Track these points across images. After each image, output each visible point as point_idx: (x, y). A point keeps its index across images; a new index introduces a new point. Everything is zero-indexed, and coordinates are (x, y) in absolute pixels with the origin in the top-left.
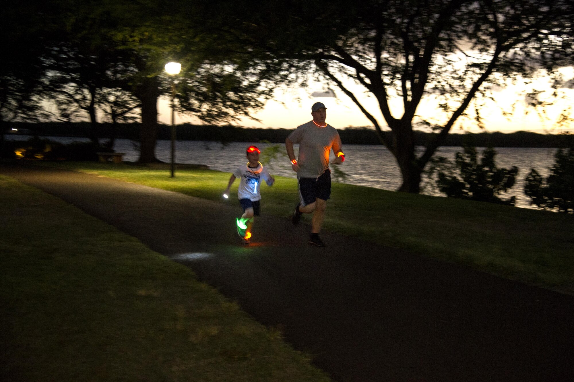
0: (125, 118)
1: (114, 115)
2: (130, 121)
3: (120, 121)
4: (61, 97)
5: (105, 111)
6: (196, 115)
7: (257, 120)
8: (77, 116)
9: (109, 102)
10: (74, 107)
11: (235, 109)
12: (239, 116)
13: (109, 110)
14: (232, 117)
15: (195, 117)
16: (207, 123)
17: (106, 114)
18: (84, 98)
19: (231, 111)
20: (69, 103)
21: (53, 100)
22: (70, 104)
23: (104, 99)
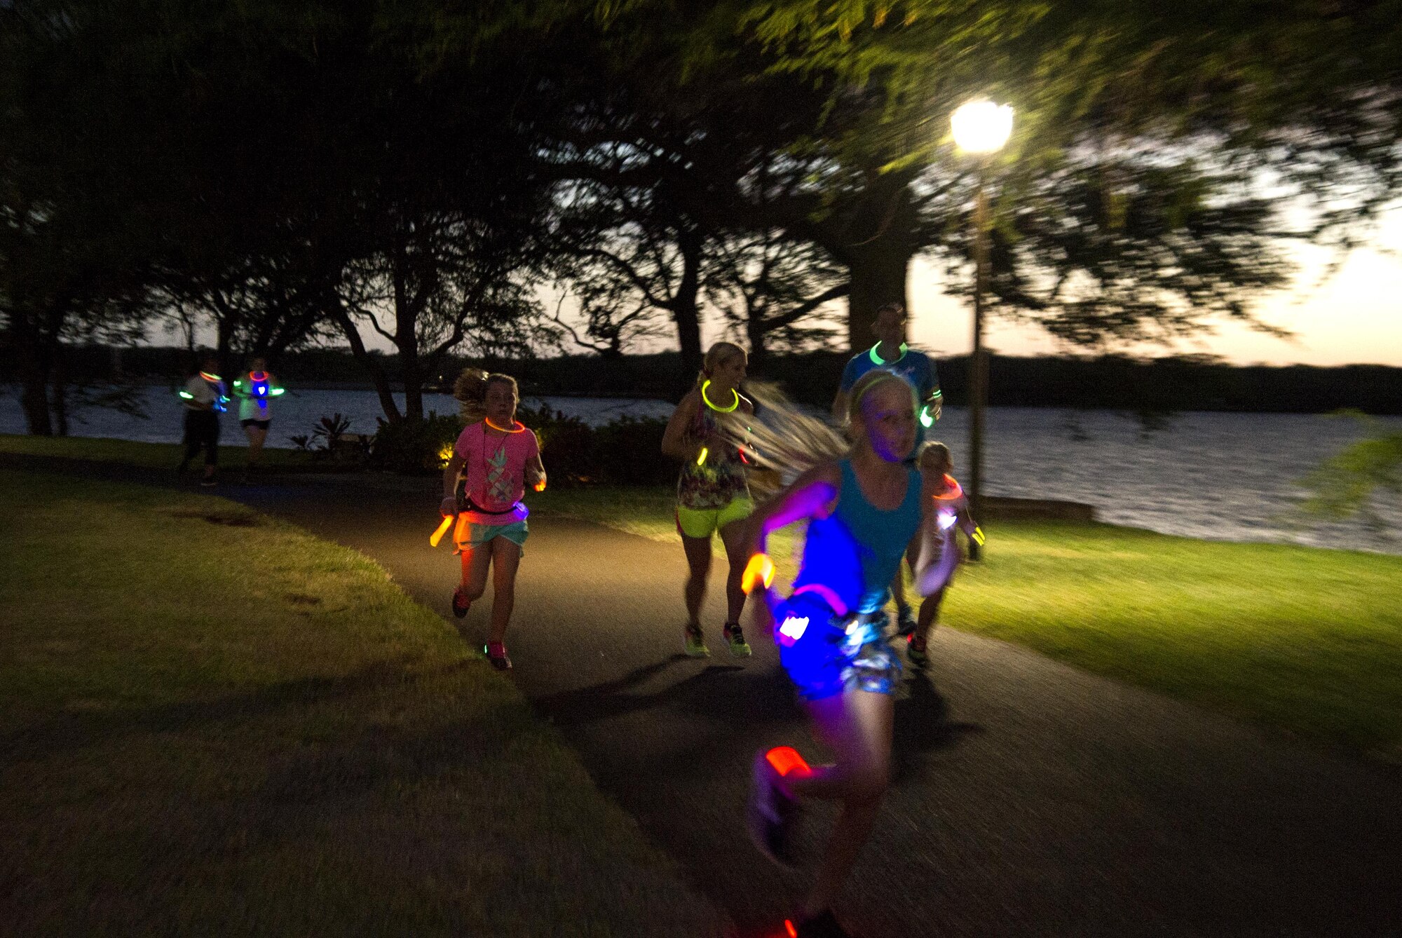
0: (795, 336)
1: (758, 325)
2: (811, 346)
3: (777, 346)
4: (596, 272)
5: (729, 314)
6: (1036, 319)
7: (1281, 334)
8: (640, 331)
9: (743, 285)
10: (633, 300)
11: (1190, 292)
12: (1204, 317)
13: (740, 308)
14: (1178, 320)
15: (1032, 325)
16: (1080, 350)
17: (734, 321)
18: (665, 273)
19: (1174, 301)
20: (618, 290)
21: (569, 282)
22: (624, 293)
23: (729, 273)
